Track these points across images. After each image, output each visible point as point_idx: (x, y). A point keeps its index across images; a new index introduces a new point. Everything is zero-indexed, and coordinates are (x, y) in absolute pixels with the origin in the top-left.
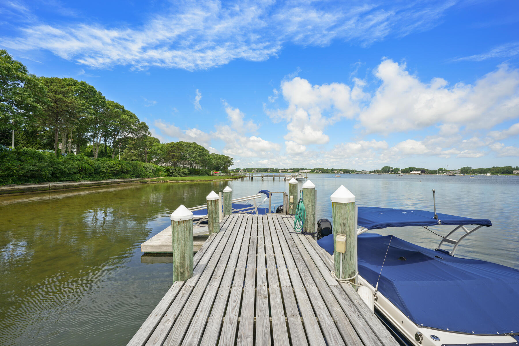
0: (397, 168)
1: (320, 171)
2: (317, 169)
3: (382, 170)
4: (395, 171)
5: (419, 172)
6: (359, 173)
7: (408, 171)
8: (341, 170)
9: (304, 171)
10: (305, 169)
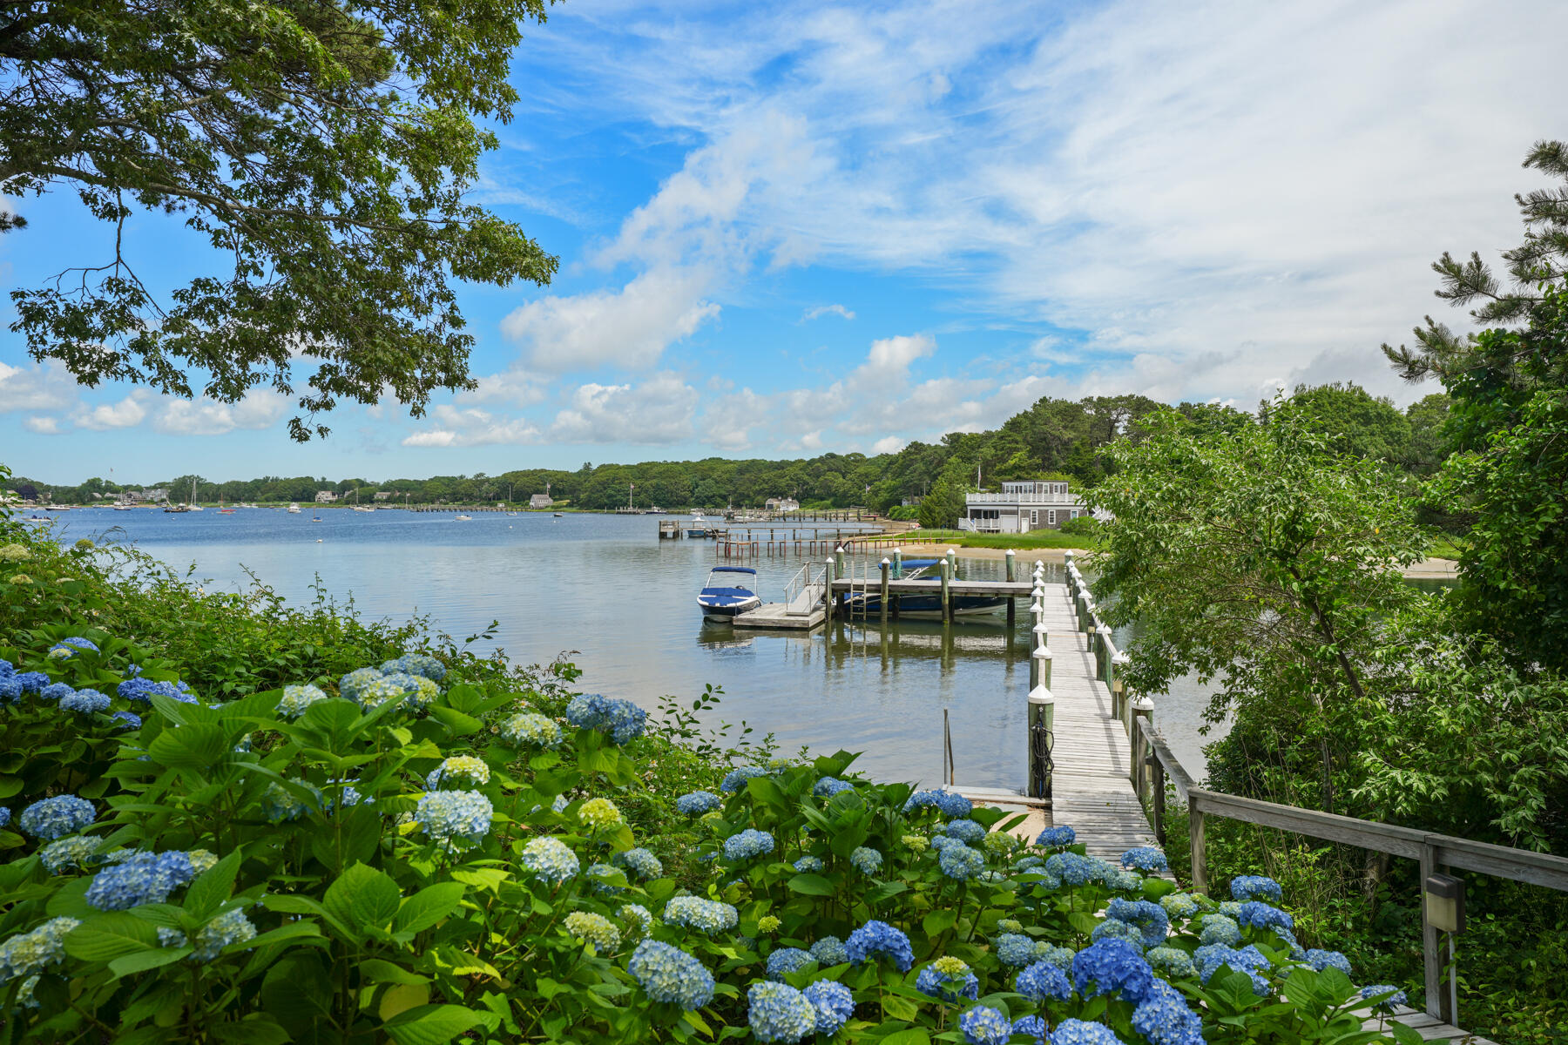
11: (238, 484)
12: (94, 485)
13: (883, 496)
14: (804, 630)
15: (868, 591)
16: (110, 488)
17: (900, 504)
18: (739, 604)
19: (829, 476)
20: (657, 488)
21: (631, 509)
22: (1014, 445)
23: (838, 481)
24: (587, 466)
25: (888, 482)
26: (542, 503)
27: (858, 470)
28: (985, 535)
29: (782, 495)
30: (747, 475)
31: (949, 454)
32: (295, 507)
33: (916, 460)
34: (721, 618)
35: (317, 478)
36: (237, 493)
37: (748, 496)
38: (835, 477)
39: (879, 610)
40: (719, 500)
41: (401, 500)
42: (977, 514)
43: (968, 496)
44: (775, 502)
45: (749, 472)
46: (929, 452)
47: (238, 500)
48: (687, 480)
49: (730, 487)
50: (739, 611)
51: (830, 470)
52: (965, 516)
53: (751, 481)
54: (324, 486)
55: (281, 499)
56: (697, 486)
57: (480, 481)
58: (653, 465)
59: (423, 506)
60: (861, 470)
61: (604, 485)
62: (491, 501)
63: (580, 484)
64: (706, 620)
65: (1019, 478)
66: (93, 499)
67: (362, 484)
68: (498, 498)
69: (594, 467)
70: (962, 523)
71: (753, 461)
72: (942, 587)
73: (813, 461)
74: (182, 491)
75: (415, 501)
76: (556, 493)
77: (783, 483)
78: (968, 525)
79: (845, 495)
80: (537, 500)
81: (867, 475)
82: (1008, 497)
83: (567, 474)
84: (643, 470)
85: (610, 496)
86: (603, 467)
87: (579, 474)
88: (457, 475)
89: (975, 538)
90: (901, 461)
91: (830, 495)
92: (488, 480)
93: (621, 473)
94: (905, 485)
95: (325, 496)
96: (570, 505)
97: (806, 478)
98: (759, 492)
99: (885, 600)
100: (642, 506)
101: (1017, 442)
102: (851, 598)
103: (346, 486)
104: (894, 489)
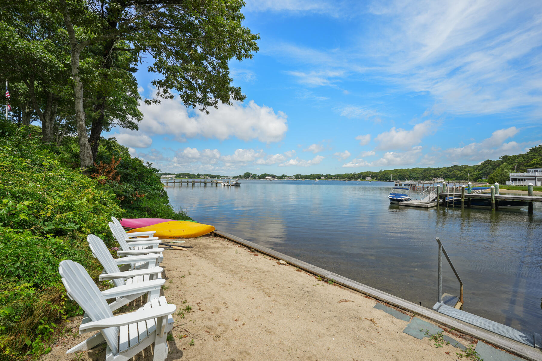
0: (254, 174)
1: (186, 176)
2: (183, 174)
3: (244, 175)
4: (254, 176)
5: (270, 178)
6: (223, 178)
7: (263, 176)
8: (207, 175)
9: (168, 176)
10: (169, 174)
11: (307, 175)
12: (283, 176)
13: (475, 176)
14: (426, 208)
15: (455, 197)
16: (286, 176)
17: (482, 179)
18: (402, 198)
19: (455, 171)
20: (399, 175)
21: (391, 180)
22: (533, 157)
23: (458, 173)
24: (381, 171)
25: (477, 172)
26: (369, 179)
27: (465, 169)
28: (518, 186)
29: (439, 177)
30: (427, 172)
31: (502, 162)
32: (317, 180)
33: (488, 165)
34: (396, 202)
35: (321, 174)
36: (306, 177)
37: (427, 177)
38: (457, 172)
39: (460, 204)
40: (418, 178)
41: (337, 178)
42: (514, 180)
43: (510, 173)
44: (436, 179)
45: (427, 171)
46: (494, 162)
47: (307, 178)
48: (408, 173)
49: (421, 175)
50: (402, 200)
51: (455, 170)
52: (509, 180)
53: (428, 173)
54: (323, 176)
55: (314, 178)
56: (411, 175)
57: (354, 174)
58: (398, 170)
59: (342, 180)
60: (467, 169)
61: (385, 175)
62: (357, 179)
63: (378, 175)
64: (391, 203)
65: (536, 168)
66: (283, 178)
67: (330, 175)
68: (359, 178)
69: (383, 171)
70: (507, 183)
71: (429, 168)
72: (491, 196)
73: (449, 167)
74: (297, 177)
75: (340, 179)
76: (372, 177)
77: (438, 174)
78: (510, 183)
79: (461, 176)
80: (368, 178)
81: (469, 171)
82: (531, 174)
83: (376, 172)
84: (395, 171)
85: (386, 177)
86: (385, 171)
87: (379, 172)
88: (350, 173)
89: (514, 187)
90: (482, 166)
91: (454, 177)
92: (356, 174)
93: (389, 172)
94: (483, 173)
95: (322, 178)
96: (375, 180)
97: (446, 172)
98: (430, 176)
99: (463, 200)
100: (395, 180)
101: (535, 156)
102: (448, 199)
103: (327, 176)
104: (480, 174)
